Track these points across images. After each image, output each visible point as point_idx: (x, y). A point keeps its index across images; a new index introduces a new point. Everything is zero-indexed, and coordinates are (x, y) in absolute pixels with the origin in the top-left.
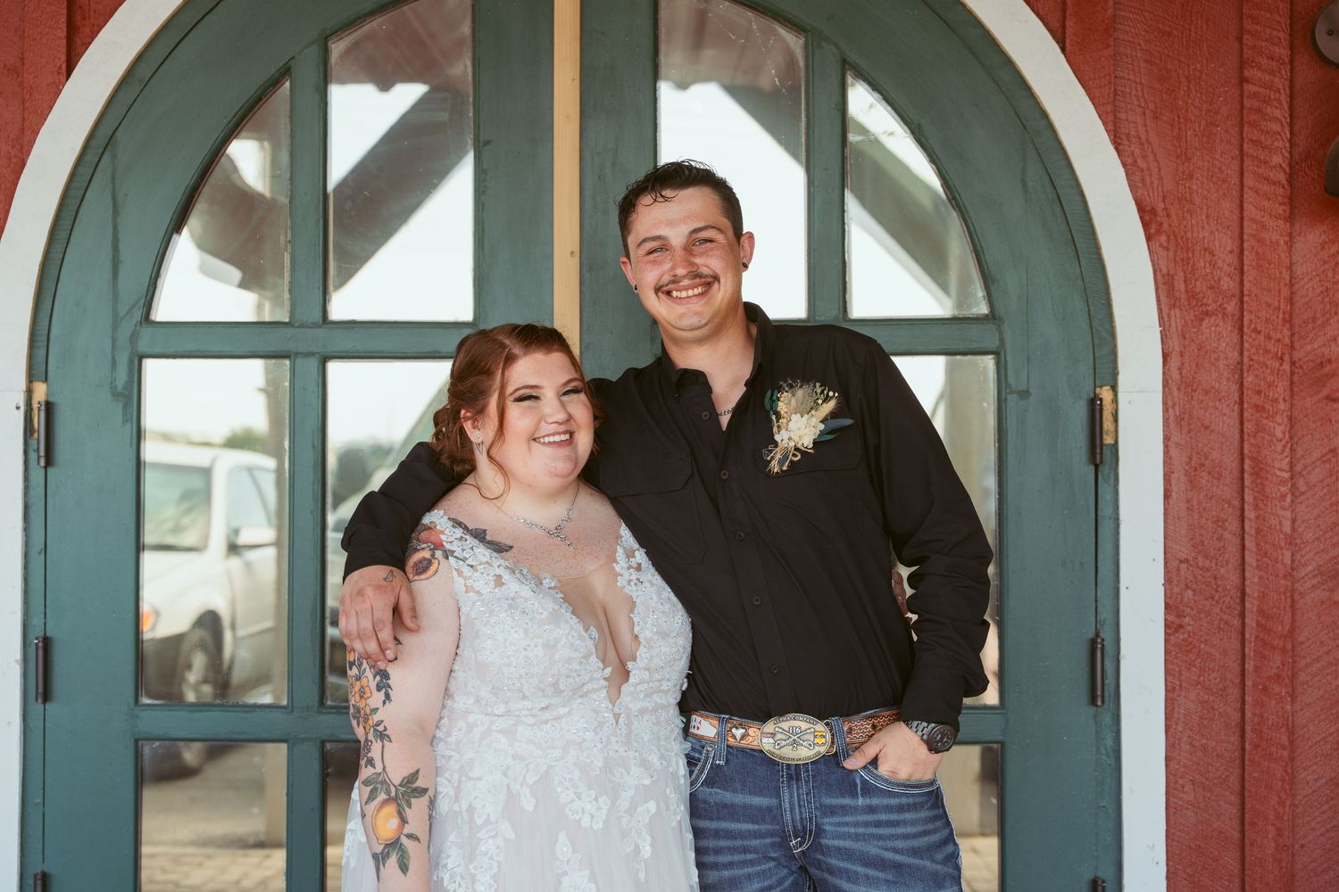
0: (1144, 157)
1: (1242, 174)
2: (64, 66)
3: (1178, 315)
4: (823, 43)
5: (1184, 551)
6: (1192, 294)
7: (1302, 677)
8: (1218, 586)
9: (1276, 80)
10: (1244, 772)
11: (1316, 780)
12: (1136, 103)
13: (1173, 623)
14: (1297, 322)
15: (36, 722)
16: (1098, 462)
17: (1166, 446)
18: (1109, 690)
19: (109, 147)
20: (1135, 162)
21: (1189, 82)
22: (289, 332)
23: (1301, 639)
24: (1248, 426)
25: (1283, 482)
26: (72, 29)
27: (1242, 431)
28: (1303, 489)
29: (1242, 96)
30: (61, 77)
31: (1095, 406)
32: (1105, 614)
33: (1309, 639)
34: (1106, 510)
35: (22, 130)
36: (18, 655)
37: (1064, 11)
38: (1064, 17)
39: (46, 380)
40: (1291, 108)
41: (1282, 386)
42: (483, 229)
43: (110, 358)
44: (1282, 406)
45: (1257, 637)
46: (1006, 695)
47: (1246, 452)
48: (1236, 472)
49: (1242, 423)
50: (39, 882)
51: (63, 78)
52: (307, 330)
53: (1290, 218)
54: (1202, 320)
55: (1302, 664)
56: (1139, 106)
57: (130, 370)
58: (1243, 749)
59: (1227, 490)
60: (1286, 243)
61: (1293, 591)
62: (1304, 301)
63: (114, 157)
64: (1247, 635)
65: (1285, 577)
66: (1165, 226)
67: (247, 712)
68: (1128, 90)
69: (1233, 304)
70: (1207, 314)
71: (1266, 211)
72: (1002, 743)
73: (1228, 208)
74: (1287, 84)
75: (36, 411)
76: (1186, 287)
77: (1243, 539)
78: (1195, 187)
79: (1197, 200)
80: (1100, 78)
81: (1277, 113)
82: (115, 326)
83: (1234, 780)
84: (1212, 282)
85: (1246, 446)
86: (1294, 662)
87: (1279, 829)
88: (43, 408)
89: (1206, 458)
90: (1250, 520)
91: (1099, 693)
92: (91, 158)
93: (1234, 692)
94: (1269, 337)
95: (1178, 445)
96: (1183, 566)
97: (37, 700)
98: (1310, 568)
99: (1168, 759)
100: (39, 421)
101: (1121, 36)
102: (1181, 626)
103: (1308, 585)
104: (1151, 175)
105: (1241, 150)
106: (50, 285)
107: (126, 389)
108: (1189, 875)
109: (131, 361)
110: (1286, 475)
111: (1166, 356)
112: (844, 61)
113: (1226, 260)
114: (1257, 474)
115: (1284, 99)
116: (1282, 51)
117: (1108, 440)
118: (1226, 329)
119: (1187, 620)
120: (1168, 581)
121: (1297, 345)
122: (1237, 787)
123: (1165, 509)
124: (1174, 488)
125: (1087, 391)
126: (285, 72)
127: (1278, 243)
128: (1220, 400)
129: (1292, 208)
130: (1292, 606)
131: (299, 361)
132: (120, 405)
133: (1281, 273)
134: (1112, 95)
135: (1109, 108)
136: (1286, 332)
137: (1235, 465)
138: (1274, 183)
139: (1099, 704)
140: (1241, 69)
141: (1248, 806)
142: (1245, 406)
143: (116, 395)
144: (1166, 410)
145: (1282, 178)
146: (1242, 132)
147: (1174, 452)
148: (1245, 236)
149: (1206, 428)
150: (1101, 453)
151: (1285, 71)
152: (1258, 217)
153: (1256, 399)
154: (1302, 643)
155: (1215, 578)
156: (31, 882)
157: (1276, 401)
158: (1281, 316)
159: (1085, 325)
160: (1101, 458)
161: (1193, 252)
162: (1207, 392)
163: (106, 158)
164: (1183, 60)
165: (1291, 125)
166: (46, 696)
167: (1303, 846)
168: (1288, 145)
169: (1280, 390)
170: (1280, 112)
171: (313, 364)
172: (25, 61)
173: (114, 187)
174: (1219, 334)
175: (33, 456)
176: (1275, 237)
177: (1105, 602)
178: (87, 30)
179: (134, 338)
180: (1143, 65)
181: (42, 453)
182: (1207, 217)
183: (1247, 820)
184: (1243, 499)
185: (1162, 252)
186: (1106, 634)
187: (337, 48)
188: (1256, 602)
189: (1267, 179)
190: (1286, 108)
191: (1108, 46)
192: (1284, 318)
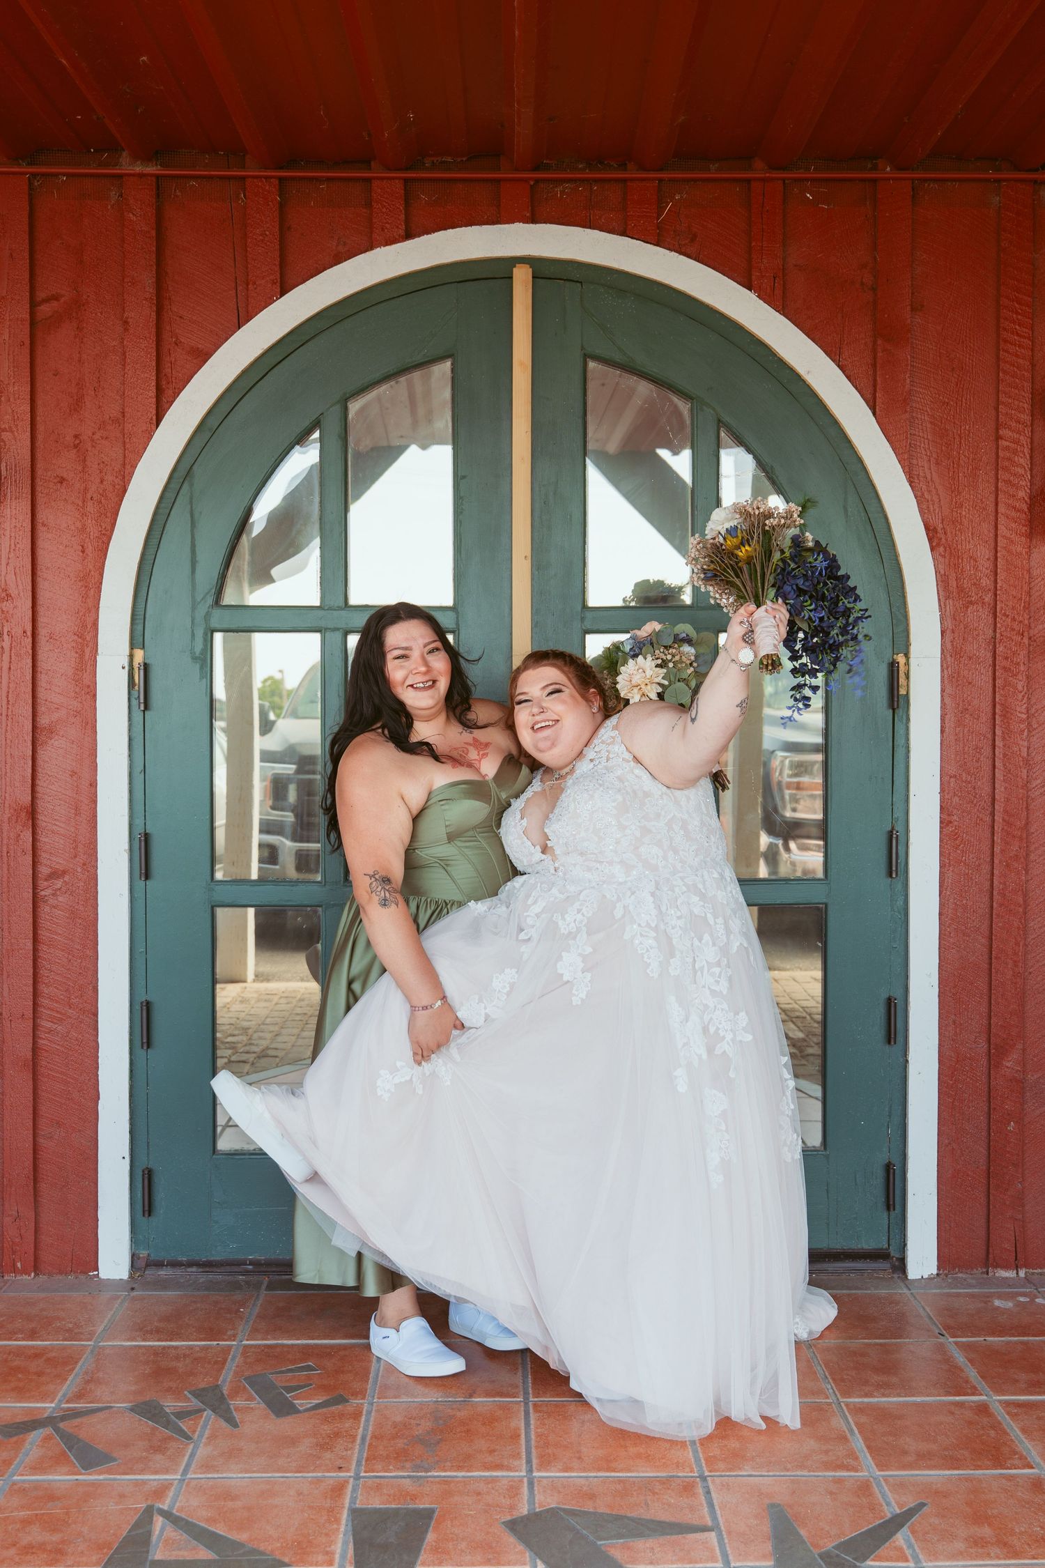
0: (929, 491)
1: (997, 504)
2: (154, 418)
3: (951, 604)
4: (704, 407)
5: (953, 770)
6: (960, 589)
7: (1032, 857)
8: (976, 794)
9: (1022, 438)
10: (992, 922)
11: (1040, 928)
12: (924, 452)
13: (945, 819)
14: (1032, 609)
15: (140, 894)
16: (896, 707)
17: (942, 696)
18: (902, 866)
19: (188, 478)
20: (923, 494)
21: (961, 438)
22: (321, 613)
23: (1032, 831)
24: (999, 682)
25: (1022, 721)
26: (159, 391)
27: (994, 686)
28: (1035, 726)
29: (997, 448)
30: (152, 426)
31: (893, 667)
32: (898, 814)
33: (1037, 830)
34: (900, 741)
35: (124, 465)
36: (126, 846)
37: (875, 386)
38: (875, 391)
39: (143, 648)
40: (1031, 457)
41: (1023, 653)
42: (461, 539)
43: (190, 632)
44: (1022, 668)
45: (1003, 829)
46: (829, 870)
47: (997, 700)
48: (990, 715)
49: (994, 679)
50: (145, 1008)
51: (154, 427)
52: (334, 612)
53: (1030, 536)
54: (967, 607)
55: (1032, 848)
56: (926, 455)
57: (205, 640)
58: (992, 907)
59: (985, 729)
60: (1027, 553)
61: (1028, 797)
62: (1037, 594)
63: (191, 485)
64: (996, 828)
65: (1022, 788)
66: (943, 540)
67: (293, 886)
68: (918, 444)
69: (989, 595)
70: (971, 603)
71: (1011, 530)
72: (826, 905)
73: (986, 528)
74: (1029, 440)
75: (136, 670)
76: (957, 584)
77: (994, 761)
78: (964, 513)
79: (965, 522)
80: (900, 434)
81: (1022, 461)
82: (194, 608)
83: (985, 928)
84: (975, 581)
85: (997, 696)
86: (1027, 847)
87: (1015, 962)
88: (142, 668)
89: (970, 705)
90: (999, 747)
91: (894, 869)
92: (174, 486)
93: (986, 868)
94: (1014, 619)
95: (950, 695)
96: (952, 780)
97: (140, 879)
98: (1039, 781)
99: (940, 914)
100: (138, 677)
101: (914, 405)
102: (951, 822)
103: (1037, 793)
104: (933, 504)
105: (997, 488)
106: (145, 578)
107: (202, 654)
108: (954, 994)
109: (205, 634)
110: (1024, 716)
111: (943, 633)
112: (719, 421)
113: (985, 565)
114: (1005, 716)
115: (1026, 451)
116: (1026, 417)
117: (902, 692)
118: (985, 614)
119: (955, 817)
120: (942, 791)
121: (1033, 625)
122: (987, 933)
123: (941, 740)
124: (947, 725)
125: (888, 659)
126: (316, 424)
127: (1021, 554)
128: (979, 664)
129: (1031, 528)
130: (1027, 807)
131: (328, 634)
132: (198, 666)
133: (1022, 574)
134: (908, 447)
135: (906, 456)
136: (1026, 616)
137: (989, 709)
138: (1019, 511)
139: (894, 876)
140: (997, 430)
141: (994, 946)
142: (997, 668)
143: (194, 658)
144: (942, 671)
145: (1025, 507)
146: (997, 474)
147: (947, 701)
148: (999, 548)
149: (970, 683)
150: (898, 701)
151: (1027, 432)
152: (1008, 535)
153: (1005, 663)
154: (1033, 833)
155: (974, 788)
156: (138, 1007)
157: (1018, 664)
158: (1023, 604)
159: (887, 611)
160: (898, 704)
161: (962, 560)
162: (970, 658)
163: (186, 486)
164: (957, 422)
165: (1031, 470)
166: (147, 875)
167: (1030, 973)
168: (1029, 484)
169: (1021, 657)
170: (1024, 461)
171: (338, 636)
172: (126, 414)
173: (192, 507)
174: (979, 617)
175: (135, 702)
176: (1019, 549)
177: (899, 806)
178: (170, 392)
179: (207, 616)
180: (929, 425)
181: (142, 701)
182: (972, 534)
183: (993, 955)
184: (994, 733)
185: (940, 559)
186: (899, 827)
187: (354, 407)
188: (1003, 805)
189: (1014, 508)
190: (1028, 457)
191: (906, 411)
192: (1024, 607)
